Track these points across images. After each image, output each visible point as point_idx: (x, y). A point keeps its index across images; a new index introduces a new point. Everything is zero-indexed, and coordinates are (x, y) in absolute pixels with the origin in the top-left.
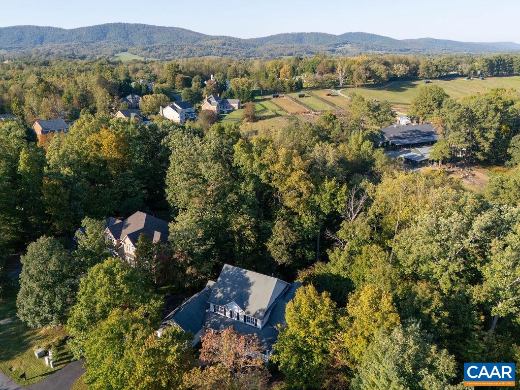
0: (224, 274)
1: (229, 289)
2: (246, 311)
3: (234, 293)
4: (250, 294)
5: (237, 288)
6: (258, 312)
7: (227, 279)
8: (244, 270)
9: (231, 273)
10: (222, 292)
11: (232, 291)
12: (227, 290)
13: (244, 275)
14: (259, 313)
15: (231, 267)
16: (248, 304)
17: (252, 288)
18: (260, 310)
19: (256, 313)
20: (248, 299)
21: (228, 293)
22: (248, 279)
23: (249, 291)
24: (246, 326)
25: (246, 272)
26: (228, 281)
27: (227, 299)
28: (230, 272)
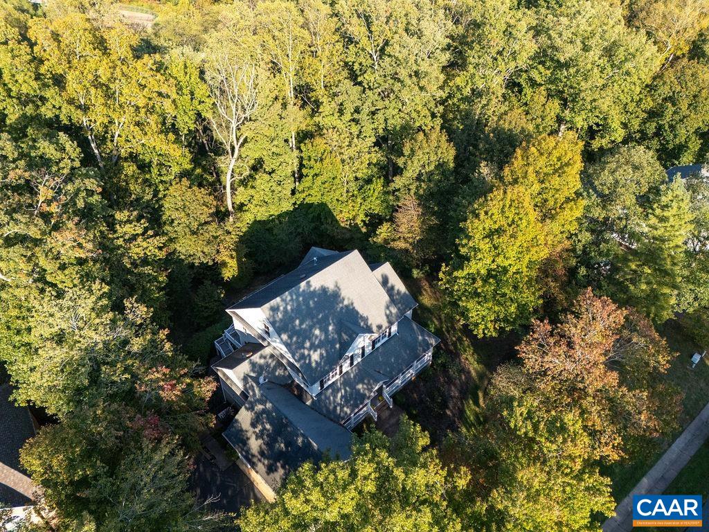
0: (281, 320)
1: (317, 332)
2: (375, 329)
3: (331, 328)
4: (352, 304)
5: (325, 319)
6: (388, 312)
7: (297, 322)
8: (303, 284)
9: (289, 308)
10: (313, 347)
11: (324, 330)
12: (317, 337)
13: (312, 289)
14: (391, 312)
15: (278, 299)
16: (365, 320)
17: (343, 293)
18: (388, 307)
19: (387, 316)
20: (357, 313)
21: (323, 338)
22: (324, 290)
23: (346, 302)
24: (380, 350)
25: (308, 284)
26: (301, 324)
27: (333, 346)
28: (285, 308)
